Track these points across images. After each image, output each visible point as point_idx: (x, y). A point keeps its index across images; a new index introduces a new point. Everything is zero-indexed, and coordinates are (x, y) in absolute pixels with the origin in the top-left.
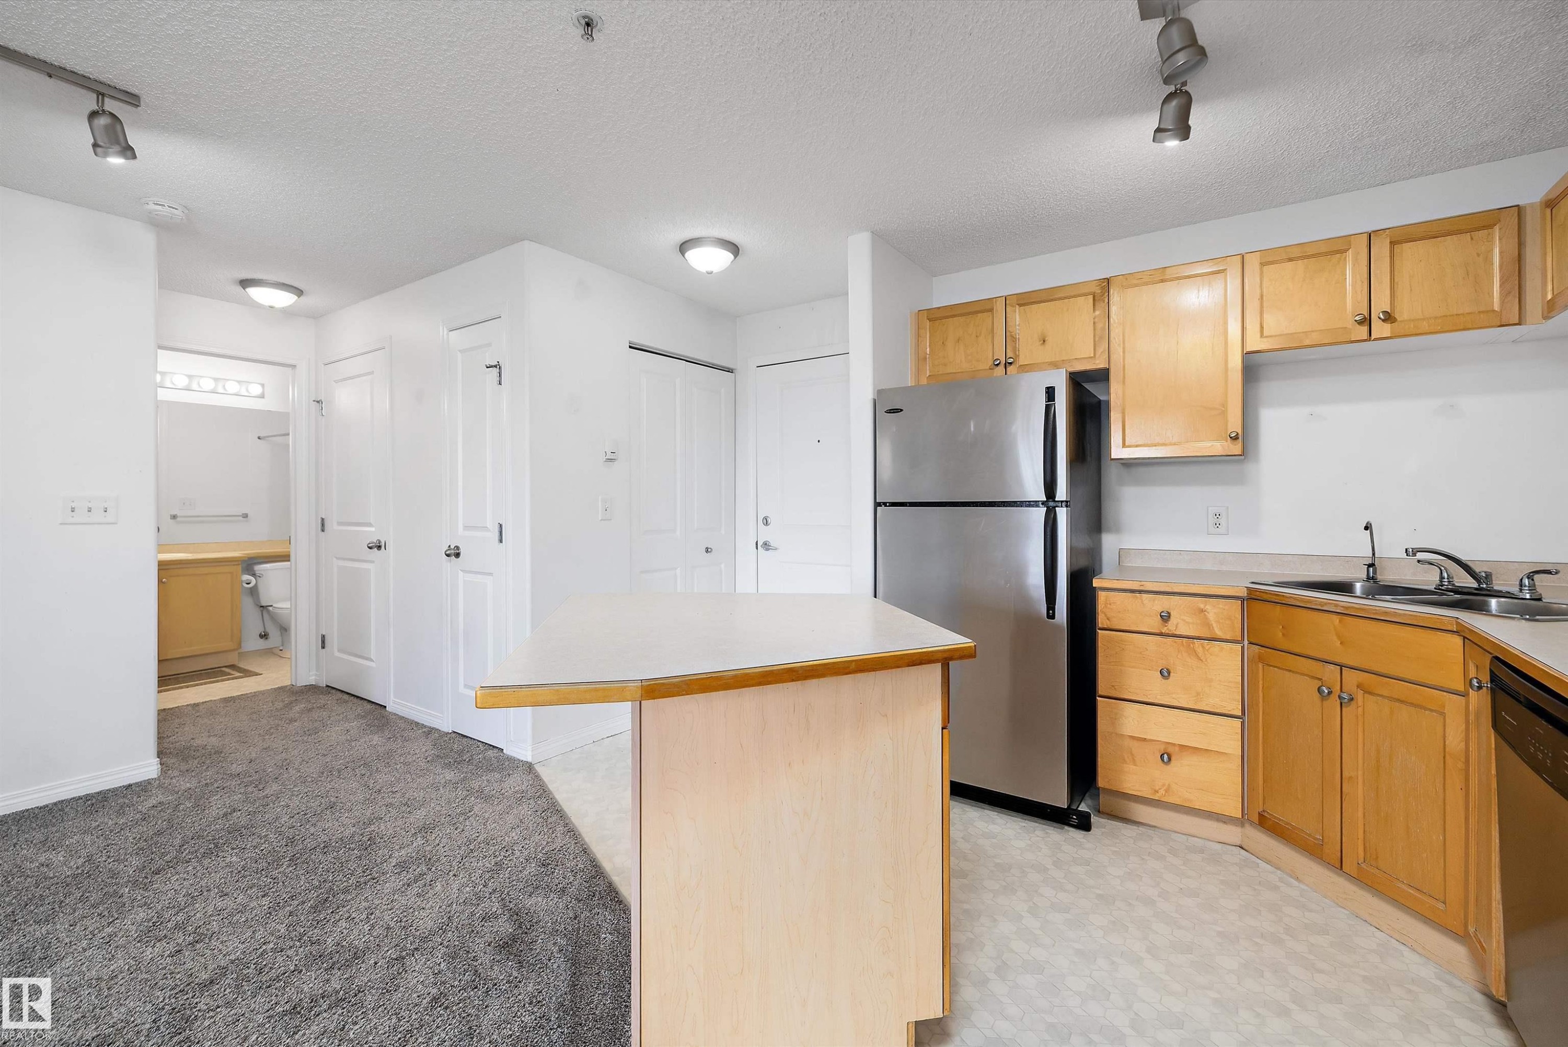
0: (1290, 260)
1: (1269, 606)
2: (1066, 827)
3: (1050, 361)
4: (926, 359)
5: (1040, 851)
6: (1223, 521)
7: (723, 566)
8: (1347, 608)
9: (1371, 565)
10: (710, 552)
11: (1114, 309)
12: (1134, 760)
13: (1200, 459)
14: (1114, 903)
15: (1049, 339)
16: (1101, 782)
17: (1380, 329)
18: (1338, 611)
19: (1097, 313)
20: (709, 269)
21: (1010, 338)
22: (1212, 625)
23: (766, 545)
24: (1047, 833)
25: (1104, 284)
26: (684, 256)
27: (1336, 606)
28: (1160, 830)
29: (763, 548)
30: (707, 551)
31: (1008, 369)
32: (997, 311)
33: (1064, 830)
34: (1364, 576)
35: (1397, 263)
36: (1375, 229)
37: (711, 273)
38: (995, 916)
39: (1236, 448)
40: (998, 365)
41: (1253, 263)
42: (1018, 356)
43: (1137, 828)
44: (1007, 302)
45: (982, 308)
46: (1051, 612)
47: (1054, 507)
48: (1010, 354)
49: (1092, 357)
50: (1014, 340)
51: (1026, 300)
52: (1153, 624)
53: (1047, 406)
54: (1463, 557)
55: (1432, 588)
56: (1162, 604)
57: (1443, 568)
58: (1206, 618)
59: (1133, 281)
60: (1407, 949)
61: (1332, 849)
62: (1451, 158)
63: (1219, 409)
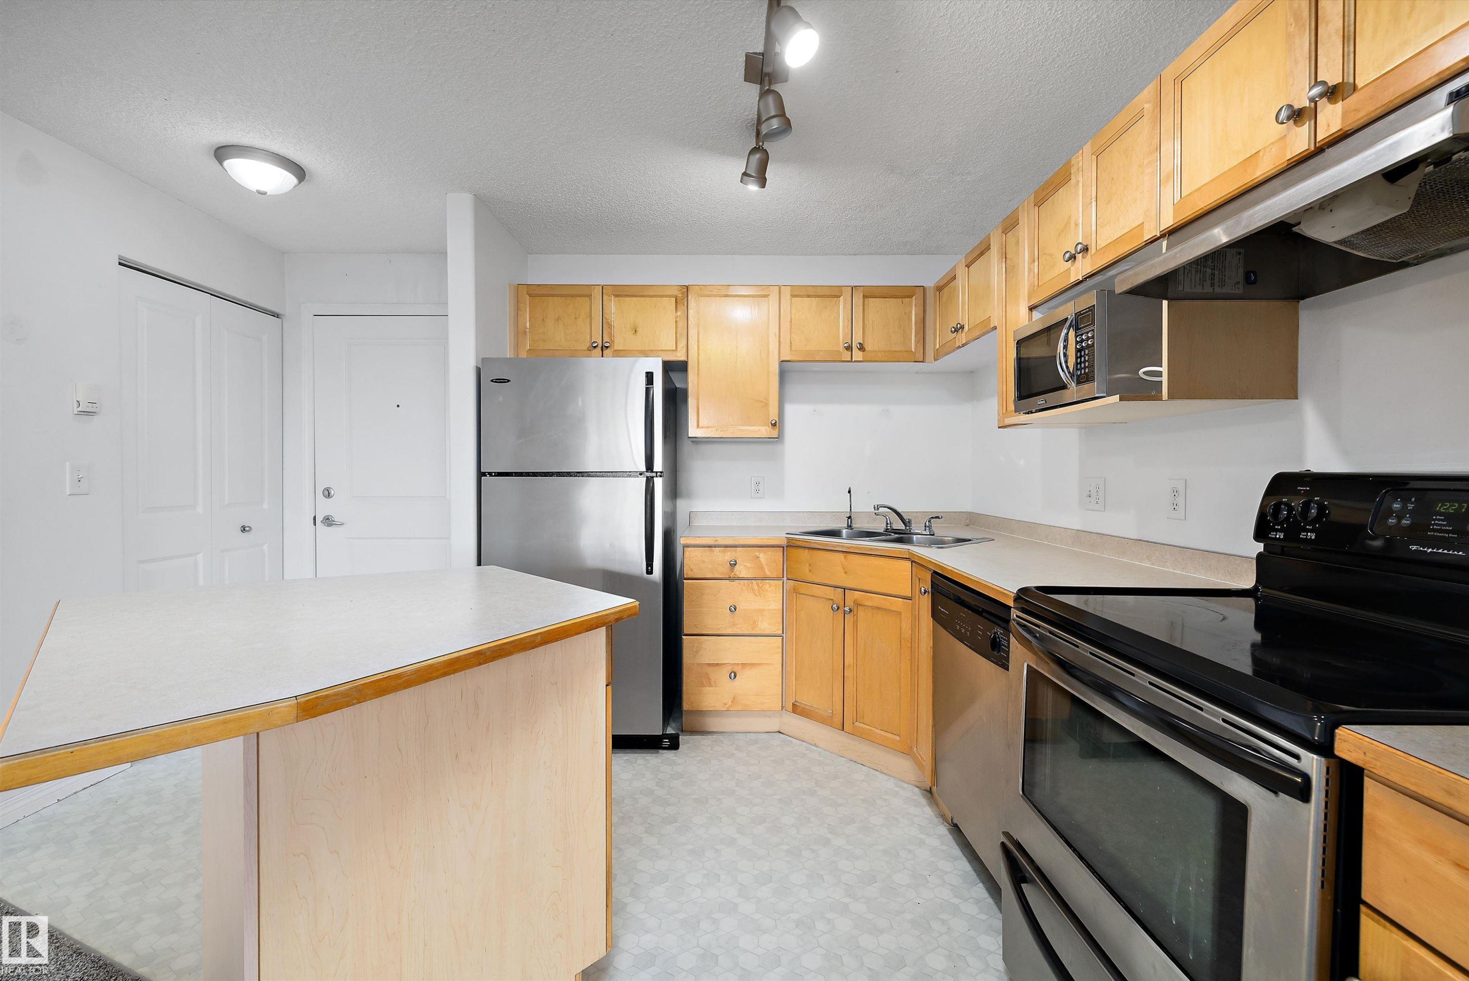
0: (809, 296)
1: (801, 551)
2: (660, 751)
3: (640, 349)
4: (525, 332)
5: (644, 778)
6: (761, 487)
7: (265, 547)
8: (849, 548)
9: (850, 517)
10: (248, 531)
11: (691, 312)
12: (710, 682)
13: (752, 440)
14: (707, 802)
15: (640, 330)
16: (686, 706)
17: (857, 355)
18: (844, 550)
19: (679, 313)
20: (263, 189)
21: (606, 324)
22: (764, 567)
23: (328, 521)
24: (646, 760)
25: (684, 290)
26: (221, 163)
27: (843, 546)
28: (726, 734)
29: (324, 523)
30: (244, 529)
31: (604, 352)
32: (594, 297)
33: (659, 753)
34: (846, 525)
35: (866, 311)
36: (855, 285)
37: (265, 193)
38: (620, 847)
39: (775, 433)
40: (595, 347)
41: (786, 292)
42: (614, 341)
43: (711, 737)
44: (604, 291)
45: (580, 293)
46: (650, 568)
47: (653, 477)
48: (606, 339)
49: (674, 350)
50: (610, 326)
51: (621, 292)
52: (724, 570)
53: (647, 388)
54: (899, 510)
55: (882, 531)
56: (729, 555)
57: (887, 517)
58: (760, 562)
59: (706, 292)
60: (879, 773)
61: (838, 719)
62: (891, 247)
63: (764, 402)
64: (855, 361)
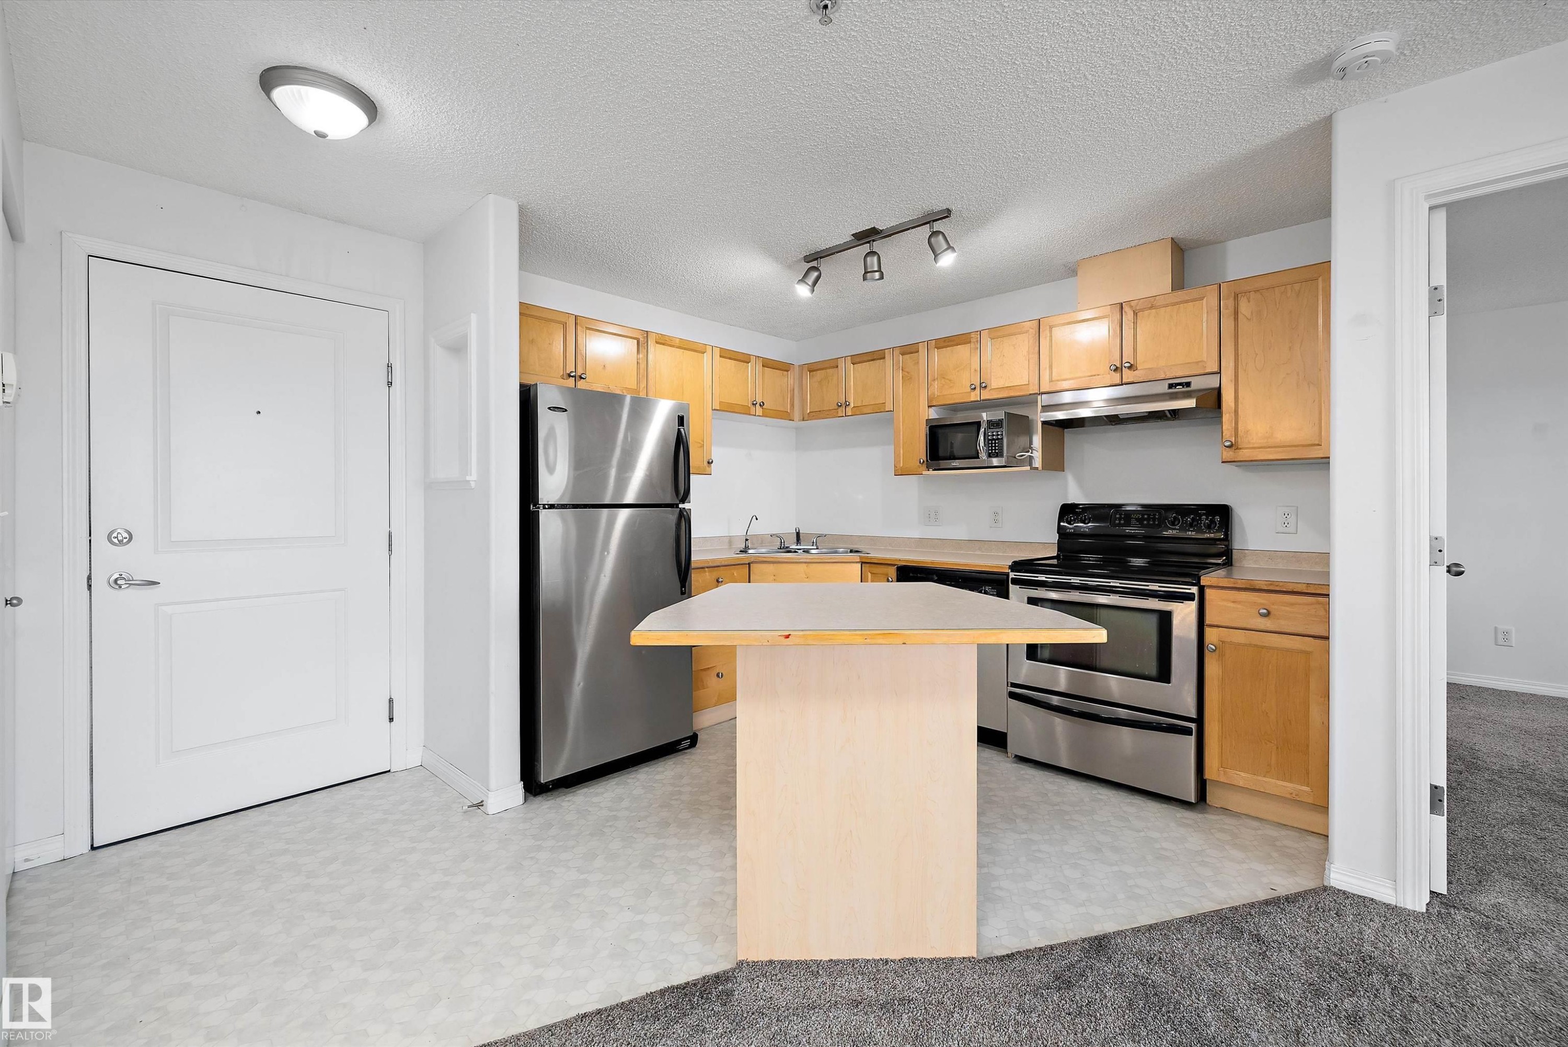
0: (730, 359)
1: (766, 565)
8: (812, 559)
11: (649, 355)
12: (703, 685)
17: (759, 411)
18: (807, 561)
21: (580, 355)
25: (644, 335)
31: (579, 383)
32: (569, 326)
35: (765, 379)
39: (709, 470)
40: (571, 377)
41: (717, 354)
42: (586, 373)
44: (577, 321)
46: (683, 590)
48: (582, 370)
49: (636, 389)
51: (592, 325)
53: (678, 429)
56: (715, 574)
63: (700, 443)
64: (758, 416)
